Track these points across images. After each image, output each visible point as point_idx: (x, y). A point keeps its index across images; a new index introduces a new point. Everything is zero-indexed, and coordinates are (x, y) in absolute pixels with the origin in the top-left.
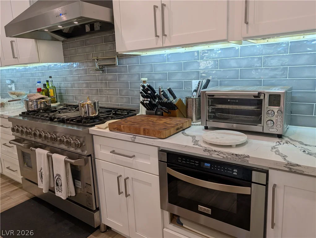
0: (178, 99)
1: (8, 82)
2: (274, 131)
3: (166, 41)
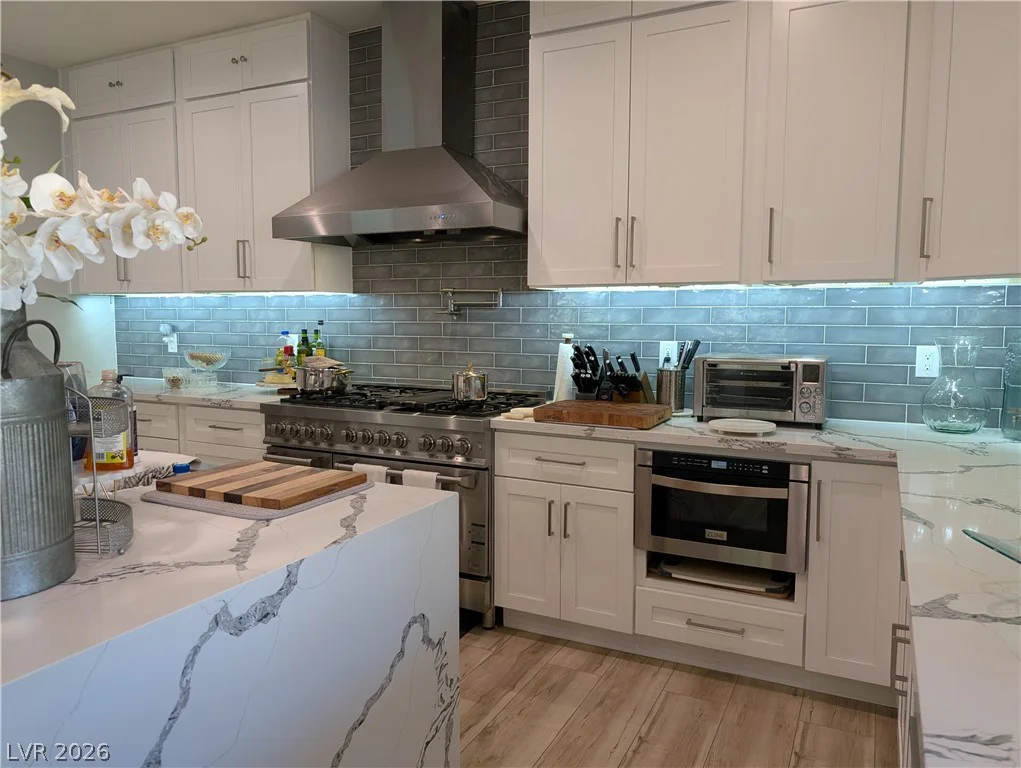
0: (642, 372)
1: (165, 328)
2: (810, 419)
3: (634, 276)
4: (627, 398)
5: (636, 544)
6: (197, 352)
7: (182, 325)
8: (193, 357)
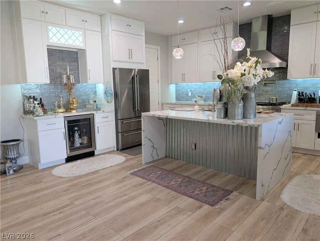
0: (316, 97)
3: (315, 76)
4: (311, 102)
5: (316, 131)
6: (199, 95)
7: (192, 90)
8: (198, 96)
